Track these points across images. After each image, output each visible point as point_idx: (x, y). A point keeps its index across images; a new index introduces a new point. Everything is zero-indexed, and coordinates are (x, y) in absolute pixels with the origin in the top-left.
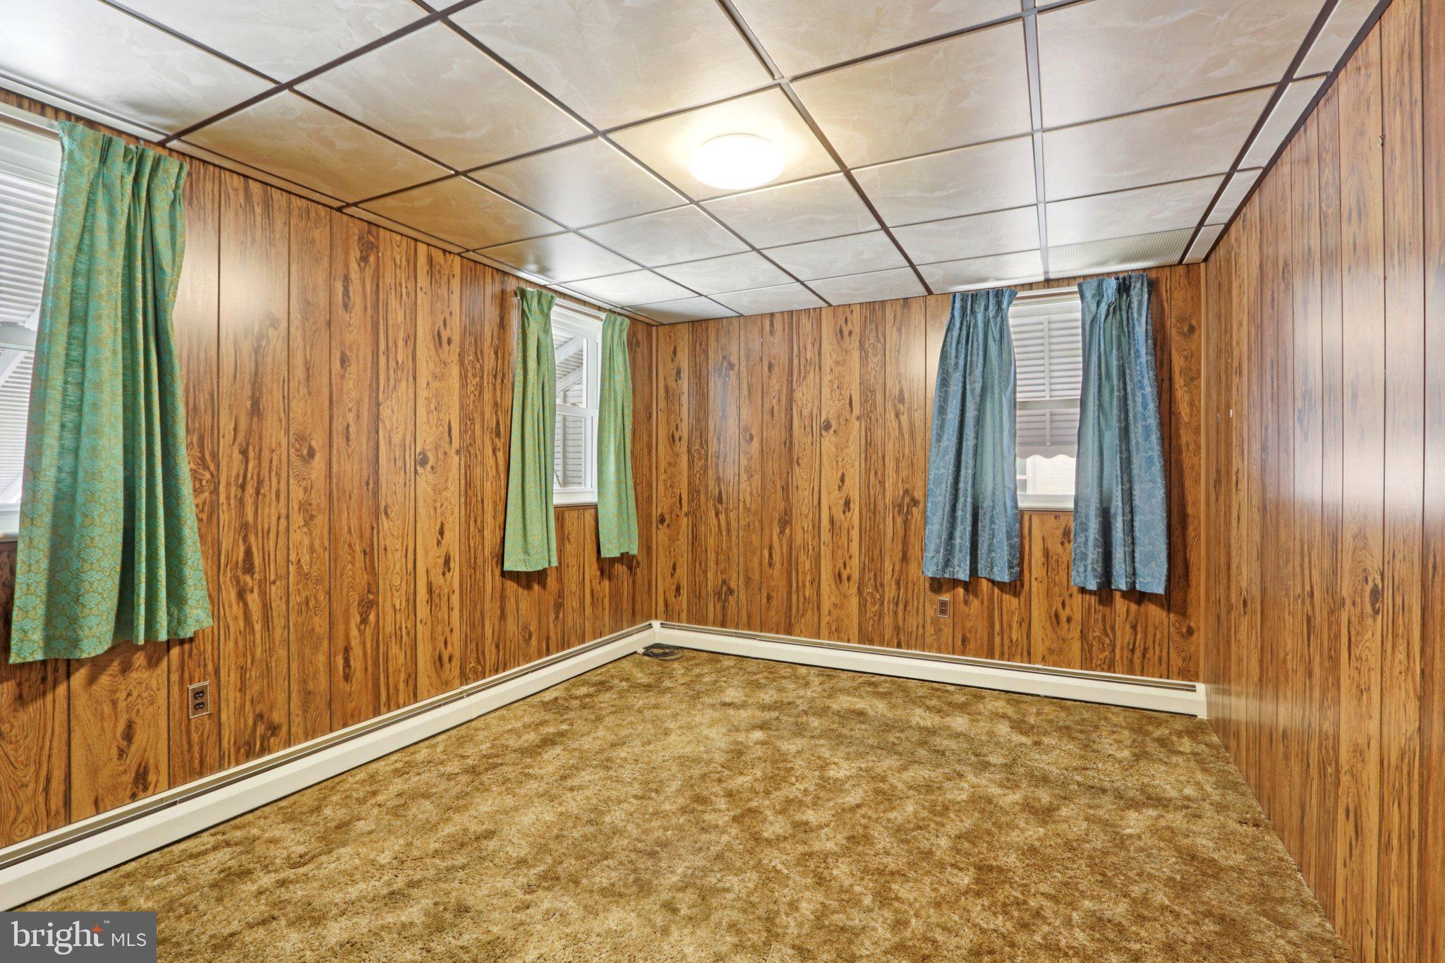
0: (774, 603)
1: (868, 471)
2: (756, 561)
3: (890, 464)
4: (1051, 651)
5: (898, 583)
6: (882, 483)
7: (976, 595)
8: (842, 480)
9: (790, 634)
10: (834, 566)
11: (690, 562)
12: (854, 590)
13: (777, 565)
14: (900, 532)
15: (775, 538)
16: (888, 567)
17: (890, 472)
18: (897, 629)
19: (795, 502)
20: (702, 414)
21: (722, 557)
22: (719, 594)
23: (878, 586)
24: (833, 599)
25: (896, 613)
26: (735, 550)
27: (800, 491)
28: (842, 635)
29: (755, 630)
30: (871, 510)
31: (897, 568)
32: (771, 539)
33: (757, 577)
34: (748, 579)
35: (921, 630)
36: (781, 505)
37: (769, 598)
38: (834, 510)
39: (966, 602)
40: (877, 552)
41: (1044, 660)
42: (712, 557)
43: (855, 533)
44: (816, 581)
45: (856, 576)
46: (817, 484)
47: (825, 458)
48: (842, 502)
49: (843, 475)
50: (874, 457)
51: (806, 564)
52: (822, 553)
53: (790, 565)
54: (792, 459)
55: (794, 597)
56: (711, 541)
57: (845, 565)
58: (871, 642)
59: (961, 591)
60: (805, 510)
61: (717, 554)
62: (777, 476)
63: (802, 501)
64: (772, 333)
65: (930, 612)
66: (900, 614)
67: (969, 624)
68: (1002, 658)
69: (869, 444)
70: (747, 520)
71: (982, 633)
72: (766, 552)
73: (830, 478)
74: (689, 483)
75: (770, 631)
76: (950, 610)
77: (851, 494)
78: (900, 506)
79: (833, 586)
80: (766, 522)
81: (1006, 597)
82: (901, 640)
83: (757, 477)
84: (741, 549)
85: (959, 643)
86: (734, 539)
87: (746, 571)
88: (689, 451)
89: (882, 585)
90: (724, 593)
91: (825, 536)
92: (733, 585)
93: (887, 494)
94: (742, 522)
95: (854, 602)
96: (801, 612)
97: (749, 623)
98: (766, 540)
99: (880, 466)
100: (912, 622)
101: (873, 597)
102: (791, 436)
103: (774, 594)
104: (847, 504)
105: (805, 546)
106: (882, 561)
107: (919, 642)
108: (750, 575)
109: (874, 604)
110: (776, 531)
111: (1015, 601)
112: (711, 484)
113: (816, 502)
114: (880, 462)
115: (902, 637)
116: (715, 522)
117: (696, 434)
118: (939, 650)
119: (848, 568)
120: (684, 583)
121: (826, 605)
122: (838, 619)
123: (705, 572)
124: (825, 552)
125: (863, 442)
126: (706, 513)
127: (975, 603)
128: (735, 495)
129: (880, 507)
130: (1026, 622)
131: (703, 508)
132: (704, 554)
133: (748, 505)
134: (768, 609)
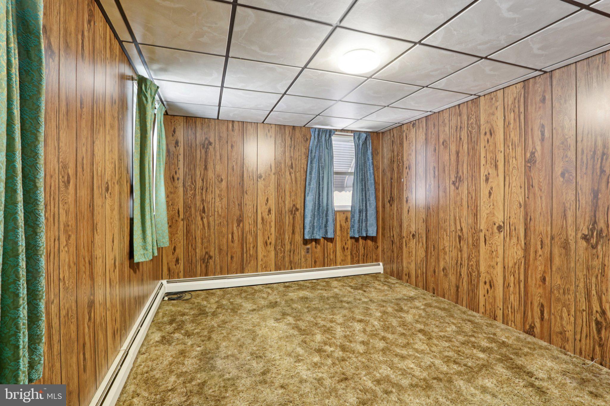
0: (235, 259)
1: (278, 197)
2: (225, 241)
3: (288, 194)
4: (342, 260)
5: (291, 243)
6: (284, 202)
7: (319, 244)
8: (267, 201)
9: (243, 273)
10: (264, 239)
11: (185, 245)
12: (273, 248)
13: (236, 241)
14: (292, 221)
15: (235, 229)
16: (287, 237)
17: (287, 197)
18: (291, 262)
19: (245, 211)
20: (192, 166)
21: (205, 240)
22: (204, 260)
23: (283, 245)
24: (263, 253)
25: (290, 256)
26: (213, 236)
27: (247, 206)
28: (268, 269)
29: (225, 274)
30: (280, 213)
31: (290, 237)
32: (233, 229)
33: (225, 248)
34: (220, 250)
35: (300, 261)
36: (238, 213)
37: (232, 257)
38: (263, 214)
39: (316, 247)
40: (282, 231)
41: (340, 264)
42: (199, 241)
43: (273, 224)
44: (256, 247)
45: (273, 242)
46: (255, 202)
47: (259, 191)
48: (267, 210)
49: (268, 199)
50: (281, 191)
51: (250, 239)
52: (258, 234)
53: (243, 241)
54: (243, 191)
55: (245, 255)
56: (198, 233)
57: (269, 238)
58: (280, 269)
59: (314, 243)
60: (250, 215)
61: (202, 239)
62: (236, 199)
63: (248, 211)
64: (233, 130)
65: (303, 253)
66: (292, 256)
67: (317, 255)
68: (327, 266)
69: (279, 185)
70: (219, 221)
71: (321, 258)
72: (230, 236)
73: (261, 199)
74: (184, 203)
75: (233, 273)
76: (310, 251)
77: (271, 207)
78: (292, 211)
79: (264, 248)
80: (230, 221)
81: (329, 243)
82: (292, 266)
83: (225, 200)
84: (216, 235)
85: (313, 263)
86: (212, 230)
87: (219, 246)
88: (184, 186)
89: (284, 245)
90: (206, 259)
91: (260, 226)
92: (212, 254)
93: (286, 206)
94: (217, 222)
95: (273, 253)
96: (248, 261)
97: (221, 272)
98: (230, 230)
99: (283, 195)
100: (296, 258)
101: (281, 250)
102: (243, 180)
103: (234, 255)
104: (269, 211)
105: (250, 231)
106: (284, 234)
107: (299, 265)
108: (221, 248)
109: (281, 253)
110: (235, 225)
111: (331, 244)
112: (198, 203)
113: (255, 211)
114: (283, 193)
115: (292, 265)
116: (201, 222)
117: (188, 177)
118: (307, 268)
119: (270, 239)
120: (181, 257)
121: (260, 256)
122: (266, 262)
123: (195, 250)
124: (260, 233)
125: (276, 184)
126: (195, 218)
127: (319, 247)
128: (213, 209)
129: (283, 212)
130: (335, 252)
131: (193, 216)
132: (194, 240)
133: (220, 213)
134: (231, 263)
